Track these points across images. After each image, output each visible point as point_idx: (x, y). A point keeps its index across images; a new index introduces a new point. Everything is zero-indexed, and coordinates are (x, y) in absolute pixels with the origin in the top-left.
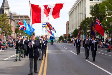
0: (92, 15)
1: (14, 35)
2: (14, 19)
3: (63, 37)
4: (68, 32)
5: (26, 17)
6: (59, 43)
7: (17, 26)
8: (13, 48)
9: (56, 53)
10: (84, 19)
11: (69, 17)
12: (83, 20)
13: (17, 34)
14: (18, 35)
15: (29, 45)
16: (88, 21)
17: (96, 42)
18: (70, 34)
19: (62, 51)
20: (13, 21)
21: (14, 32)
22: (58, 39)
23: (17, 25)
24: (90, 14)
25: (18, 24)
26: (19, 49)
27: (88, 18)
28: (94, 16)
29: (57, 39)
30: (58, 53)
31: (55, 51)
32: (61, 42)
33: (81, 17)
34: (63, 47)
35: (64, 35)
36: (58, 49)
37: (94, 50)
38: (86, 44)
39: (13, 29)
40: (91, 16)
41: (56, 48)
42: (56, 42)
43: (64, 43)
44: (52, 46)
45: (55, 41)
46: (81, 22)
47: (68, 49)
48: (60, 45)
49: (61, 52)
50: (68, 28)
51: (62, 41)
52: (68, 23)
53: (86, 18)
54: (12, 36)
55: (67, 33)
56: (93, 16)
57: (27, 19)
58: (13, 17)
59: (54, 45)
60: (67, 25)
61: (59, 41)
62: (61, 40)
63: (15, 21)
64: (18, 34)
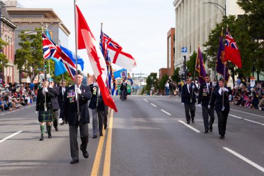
0: (244, 8)
1: (11, 72)
2: (12, 20)
3: (158, 77)
4: (173, 62)
5: (47, 14)
6: (146, 98)
7: (20, 44)
8: (8, 112)
9: (136, 128)
10: (220, 20)
11: (177, 13)
12: (217, 25)
13: (19, 67)
14: (25, 71)
15: (70, 95)
16: (233, 27)
17: (227, 90)
18: (178, 69)
19: (156, 120)
20: (8, 29)
21: (11, 63)
22: (144, 83)
23: (19, 40)
24: (238, 5)
25: (22, 36)
26: (46, 110)
27: (232, 17)
28: (250, 13)
29: (139, 84)
30: (144, 128)
31: (136, 120)
32: (151, 92)
33: (213, 15)
34: (159, 108)
35: (162, 70)
36: (144, 115)
37: (223, 110)
38: (205, 94)
39: (9, 53)
40: (242, 12)
41: (138, 112)
42: (138, 92)
43: (161, 96)
44: (124, 103)
45: (135, 90)
46: (213, 32)
47: (174, 116)
48: (150, 102)
49: (152, 124)
50: (173, 50)
51: (155, 91)
52: (172, 35)
53: (225, 17)
54: (5, 74)
55: (170, 66)
56: (246, 12)
57: (52, 20)
58: (8, 16)
59: (132, 102)
60: (170, 39)
61: (146, 90)
62: (153, 88)
63: (13, 28)
64: (24, 67)
